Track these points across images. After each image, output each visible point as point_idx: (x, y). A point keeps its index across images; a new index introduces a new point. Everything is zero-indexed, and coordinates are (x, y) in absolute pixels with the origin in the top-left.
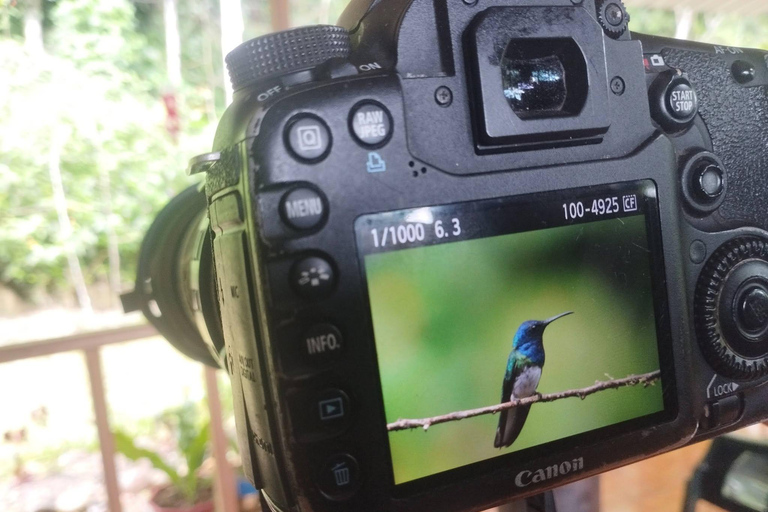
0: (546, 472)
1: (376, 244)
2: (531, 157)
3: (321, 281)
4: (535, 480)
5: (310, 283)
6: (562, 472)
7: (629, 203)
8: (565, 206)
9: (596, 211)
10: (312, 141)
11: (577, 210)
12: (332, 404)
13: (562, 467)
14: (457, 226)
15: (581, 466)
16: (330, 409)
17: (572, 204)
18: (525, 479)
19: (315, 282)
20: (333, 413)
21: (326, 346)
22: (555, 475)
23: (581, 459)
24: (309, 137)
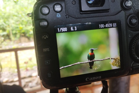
0: (92, 79)
1: (59, 31)
2: (92, 15)
3: (46, 38)
4: (90, 80)
5: (44, 38)
6: (96, 79)
7: (114, 25)
8: (100, 25)
9: (107, 26)
10: (45, 11)
11: (102, 26)
12: (48, 62)
13: (96, 78)
14: (76, 28)
15: (101, 78)
16: (47, 62)
17: (101, 25)
18: (88, 79)
19: (45, 38)
20: (48, 63)
21: (47, 50)
22: (95, 79)
23: (101, 77)
24: (45, 10)
